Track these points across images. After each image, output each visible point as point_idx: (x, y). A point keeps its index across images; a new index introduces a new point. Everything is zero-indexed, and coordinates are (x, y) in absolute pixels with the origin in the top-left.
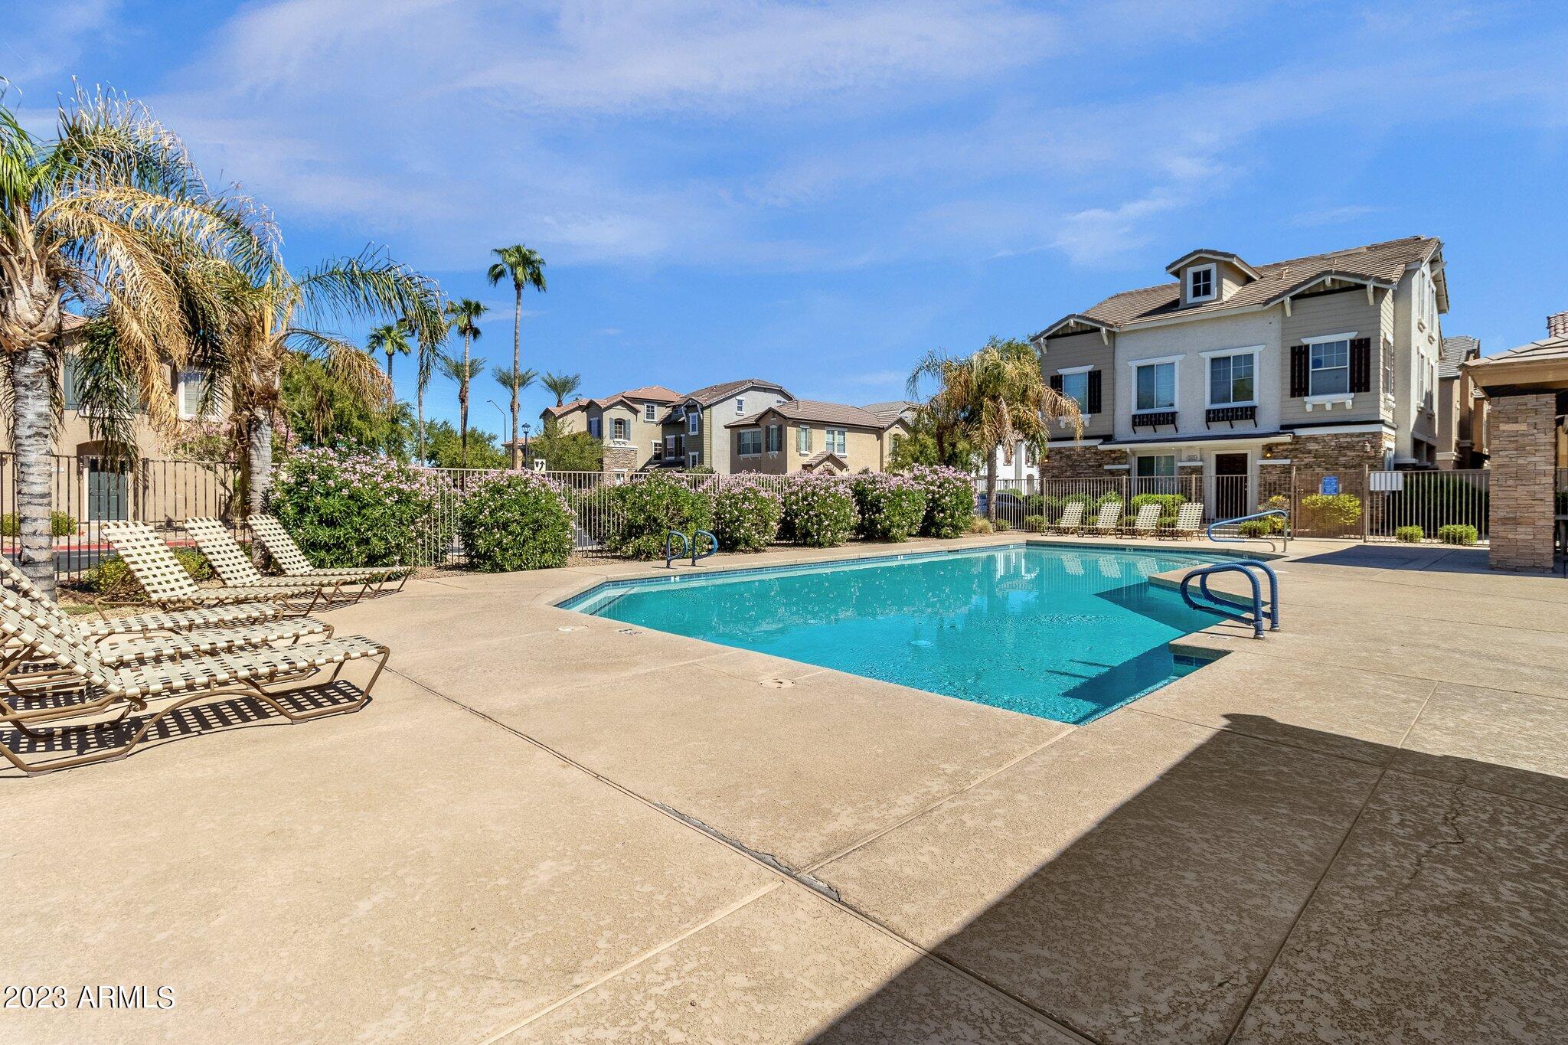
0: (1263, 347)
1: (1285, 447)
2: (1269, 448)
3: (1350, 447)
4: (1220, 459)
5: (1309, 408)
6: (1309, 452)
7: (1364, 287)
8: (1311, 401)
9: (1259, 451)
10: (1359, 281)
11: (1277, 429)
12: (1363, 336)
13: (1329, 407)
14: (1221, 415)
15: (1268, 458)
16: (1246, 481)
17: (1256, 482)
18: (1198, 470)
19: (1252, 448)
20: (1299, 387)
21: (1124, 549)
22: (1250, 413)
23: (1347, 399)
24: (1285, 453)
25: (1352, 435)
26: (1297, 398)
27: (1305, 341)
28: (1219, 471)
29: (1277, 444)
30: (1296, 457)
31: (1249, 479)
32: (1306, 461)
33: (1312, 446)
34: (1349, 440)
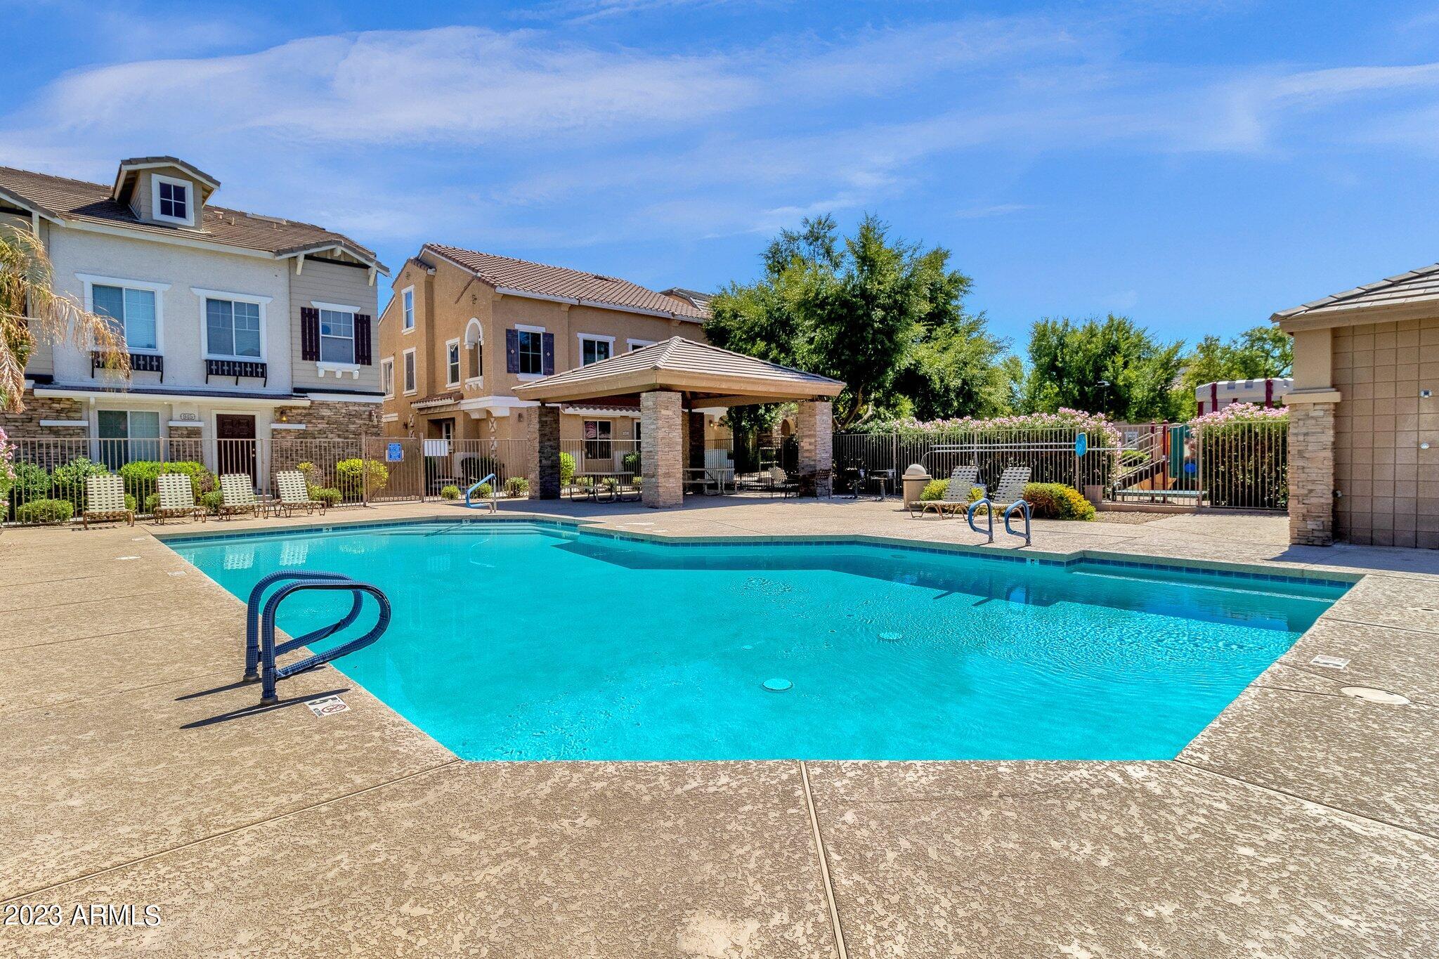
0: (270, 300)
1: (300, 411)
2: (282, 411)
3: (358, 415)
4: (222, 420)
5: (321, 374)
6: (323, 418)
7: (367, 267)
8: (323, 366)
9: (269, 414)
10: (363, 260)
11: (288, 391)
12: (365, 313)
13: (339, 375)
14: (226, 368)
15: (282, 422)
16: (254, 446)
17: (267, 449)
18: (195, 432)
19: (262, 411)
20: (311, 352)
21: (321, 530)
22: (259, 370)
23: (355, 369)
24: (299, 418)
25: (359, 404)
26: (308, 362)
27: (315, 305)
28: (221, 434)
29: (291, 408)
30: (310, 422)
31: (258, 444)
32: (320, 426)
33: (325, 412)
34: (357, 408)
